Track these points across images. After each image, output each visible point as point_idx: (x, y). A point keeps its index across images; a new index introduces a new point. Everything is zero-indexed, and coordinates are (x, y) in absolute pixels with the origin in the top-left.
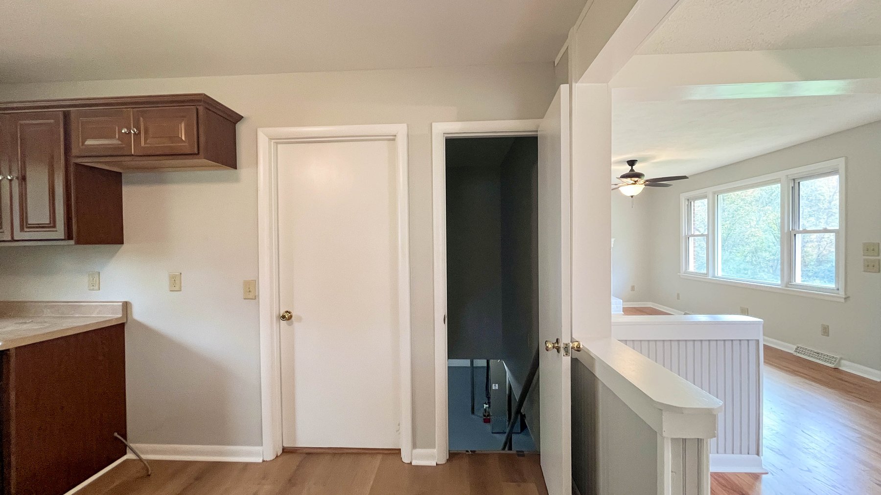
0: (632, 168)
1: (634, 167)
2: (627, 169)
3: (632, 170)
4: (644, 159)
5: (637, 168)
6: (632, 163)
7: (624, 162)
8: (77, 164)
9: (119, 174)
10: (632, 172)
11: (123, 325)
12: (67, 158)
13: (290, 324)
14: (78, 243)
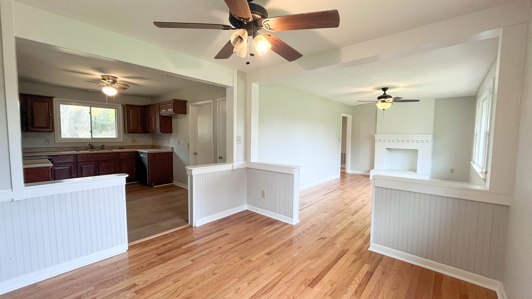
0: (385, 92)
1: (386, 92)
2: (382, 93)
3: (385, 94)
4: (392, 87)
5: (388, 92)
6: (385, 89)
7: (380, 89)
9: (172, 117)
10: (385, 95)
11: (172, 153)
12: (160, 115)
13: (197, 156)
14: (162, 133)
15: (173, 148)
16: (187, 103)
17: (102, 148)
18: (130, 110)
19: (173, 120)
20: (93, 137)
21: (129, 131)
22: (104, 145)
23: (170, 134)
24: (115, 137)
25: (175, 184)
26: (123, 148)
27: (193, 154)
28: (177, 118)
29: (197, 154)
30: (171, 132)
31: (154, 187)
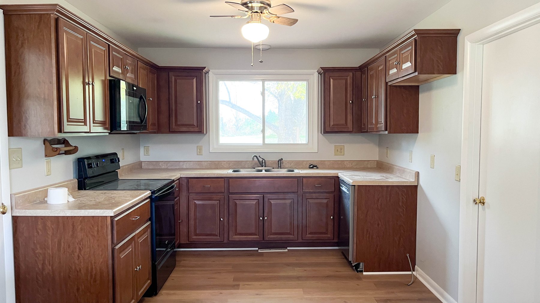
8: (390, 86)
9: (415, 86)
11: (416, 187)
12: (387, 83)
13: (484, 209)
14: (389, 133)
15: (418, 174)
16: (460, 38)
17: (280, 164)
18: (332, 80)
19: (421, 96)
20: (267, 141)
21: (328, 129)
22: (282, 159)
23: (414, 135)
24: (305, 143)
25: (418, 276)
26: (316, 166)
27: (472, 201)
28: (430, 89)
29: (484, 203)
30: (415, 130)
31: (364, 273)
